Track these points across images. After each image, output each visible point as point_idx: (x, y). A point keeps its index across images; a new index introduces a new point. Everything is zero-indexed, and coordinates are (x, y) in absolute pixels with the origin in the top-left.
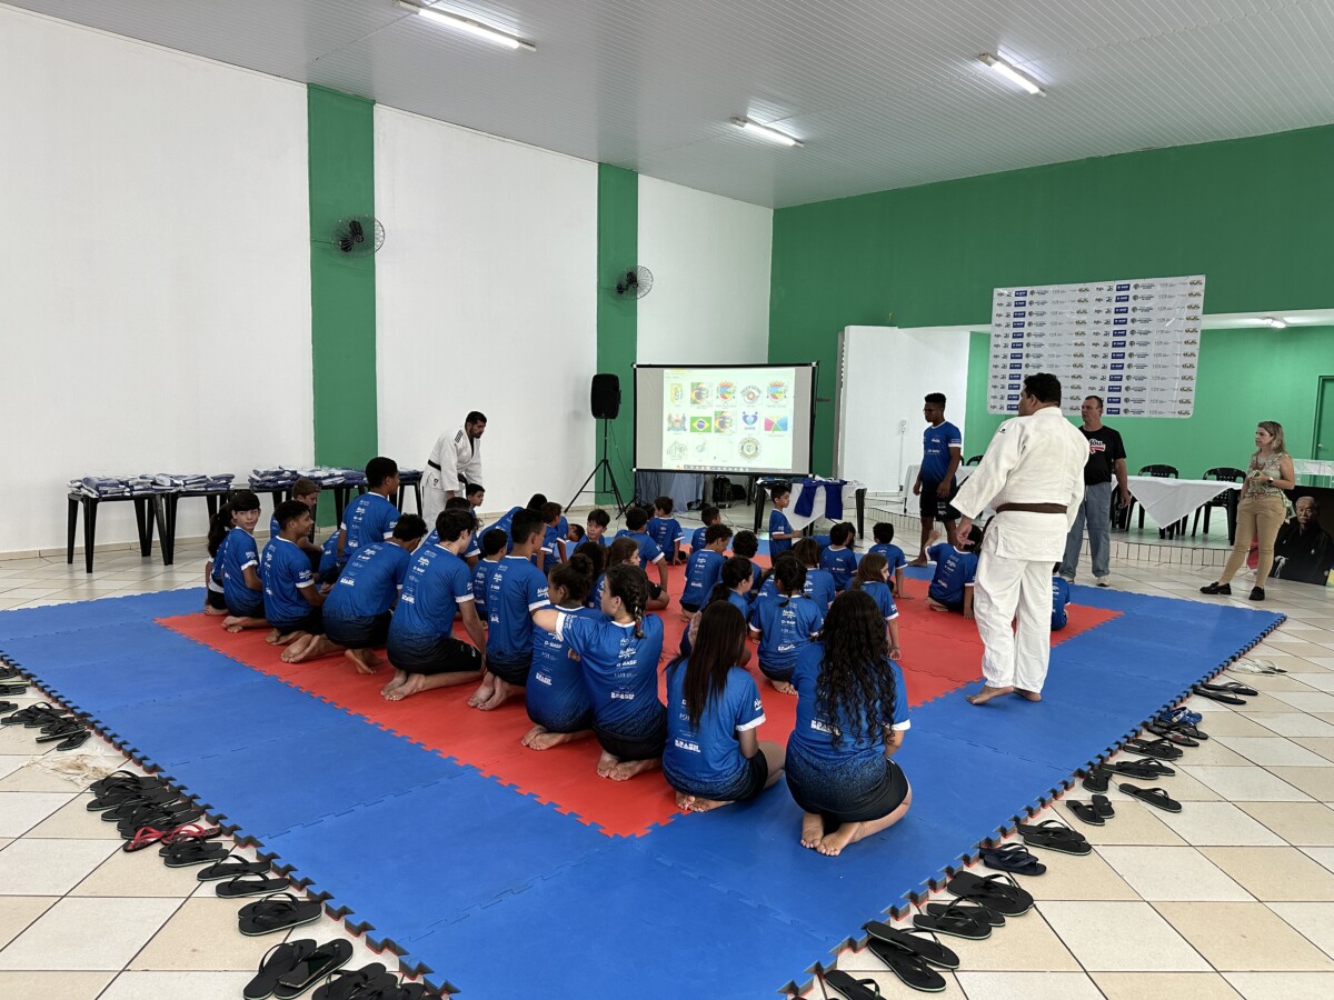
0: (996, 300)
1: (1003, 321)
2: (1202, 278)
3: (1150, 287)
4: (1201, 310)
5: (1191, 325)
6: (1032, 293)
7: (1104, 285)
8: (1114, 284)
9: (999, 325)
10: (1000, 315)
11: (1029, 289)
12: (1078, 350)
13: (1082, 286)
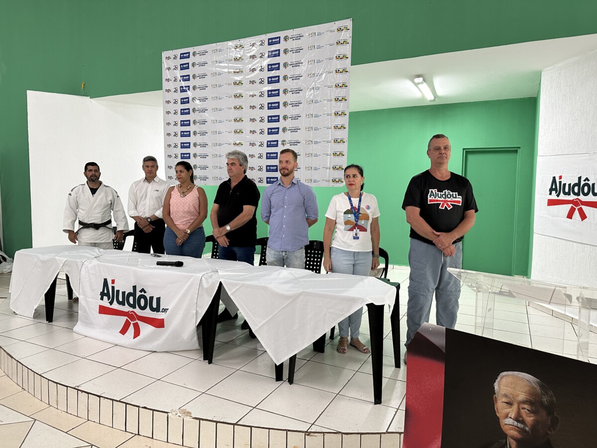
0: (165, 64)
1: (171, 85)
2: (348, 23)
3: (299, 37)
4: (349, 60)
5: (340, 79)
6: (194, 54)
7: (256, 39)
8: (265, 37)
9: (168, 91)
10: (168, 80)
11: (191, 50)
12: (237, 114)
13: (236, 42)
